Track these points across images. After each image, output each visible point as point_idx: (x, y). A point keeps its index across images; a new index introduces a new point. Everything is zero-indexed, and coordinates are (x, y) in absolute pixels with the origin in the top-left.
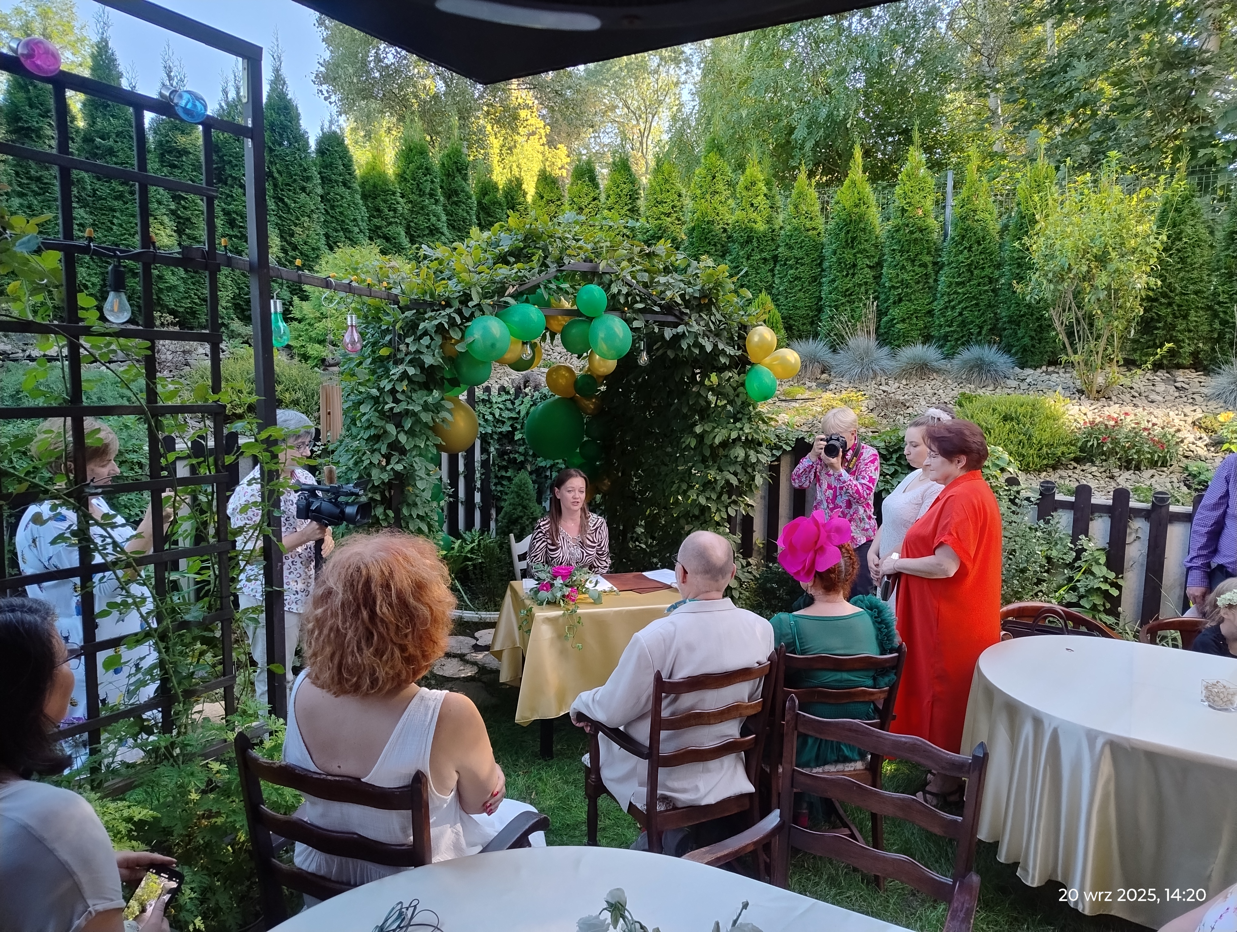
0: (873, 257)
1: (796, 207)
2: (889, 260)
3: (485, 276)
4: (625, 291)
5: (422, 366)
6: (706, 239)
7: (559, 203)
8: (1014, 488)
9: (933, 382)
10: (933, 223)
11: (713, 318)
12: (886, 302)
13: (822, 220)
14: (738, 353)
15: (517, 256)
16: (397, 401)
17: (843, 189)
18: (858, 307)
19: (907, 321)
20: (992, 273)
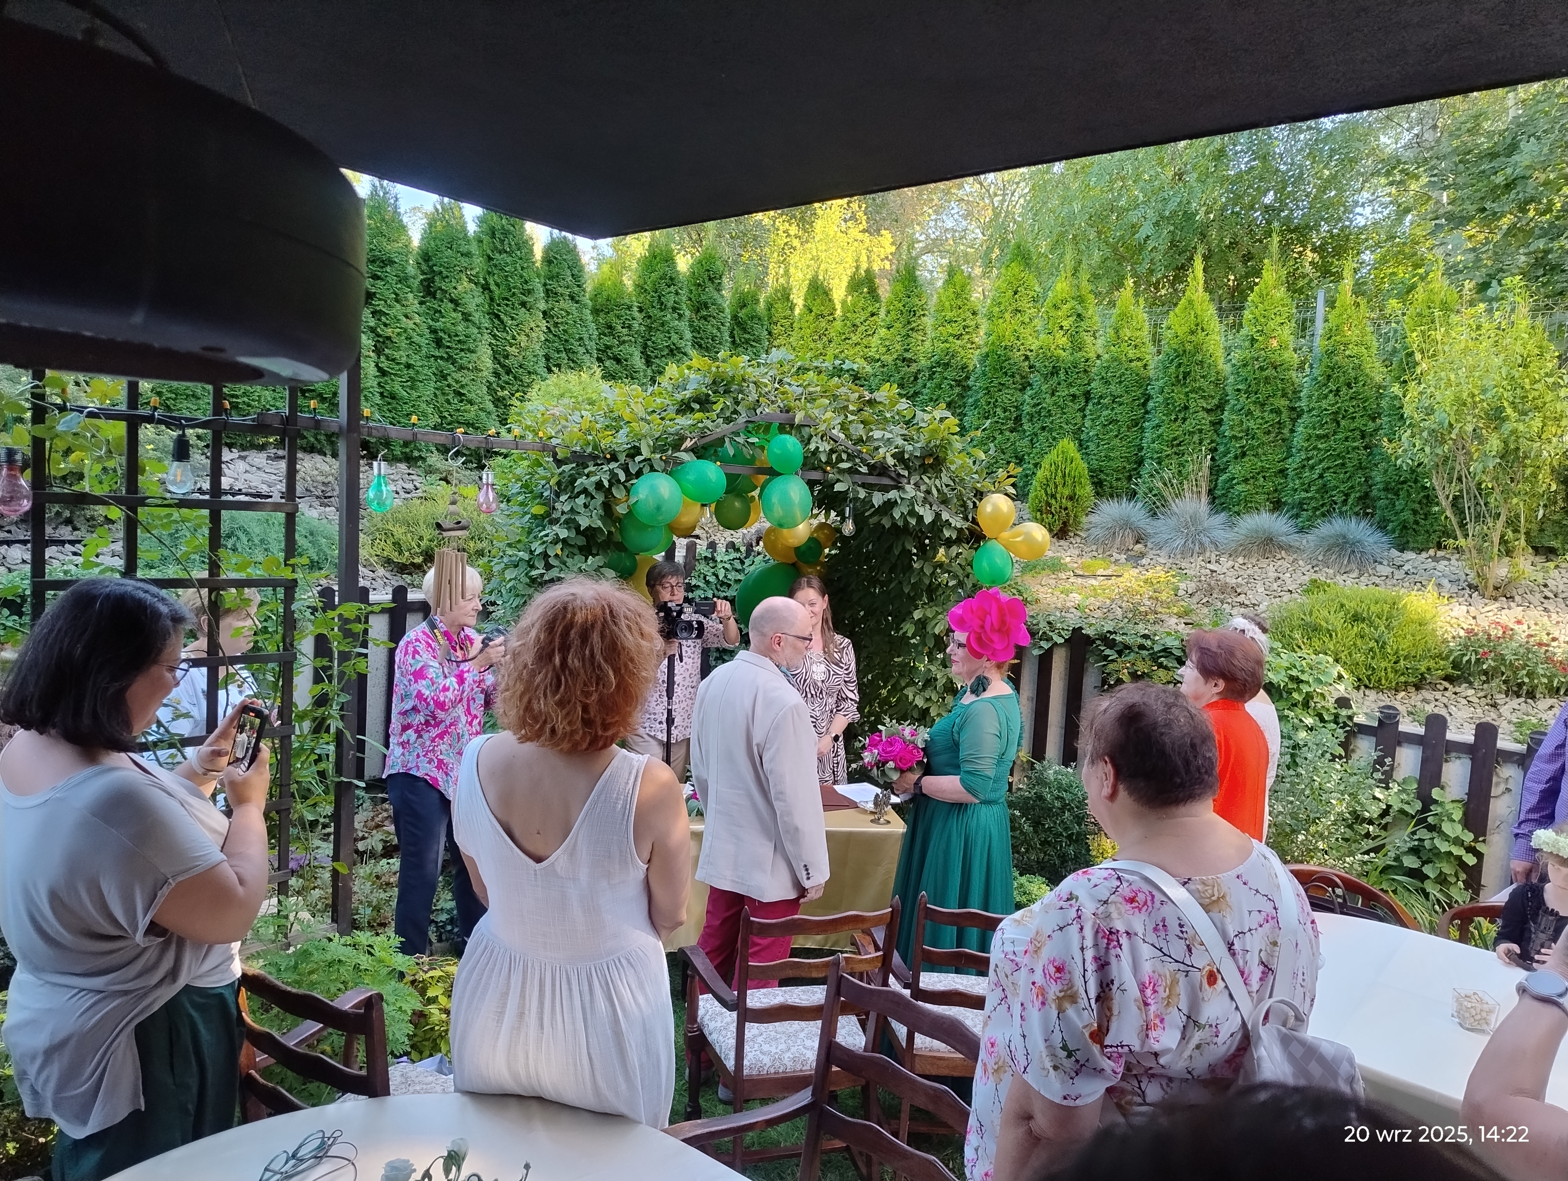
0: (1213, 397)
1: (1117, 331)
2: (1232, 402)
3: (656, 427)
4: (828, 448)
5: (577, 527)
6: (1001, 368)
7: (831, 318)
8: (1344, 712)
9: (1279, 563)
10: (1291, 357)
11: (937, 482)
12: (1225, 456)
13: (1151, 349)
14: (966, 525)
15: (703, 402)
16: (548, 567)
17: (1177, 310)
18: (1187, 461)
19: (1252, 481)
20: (1365, 425)
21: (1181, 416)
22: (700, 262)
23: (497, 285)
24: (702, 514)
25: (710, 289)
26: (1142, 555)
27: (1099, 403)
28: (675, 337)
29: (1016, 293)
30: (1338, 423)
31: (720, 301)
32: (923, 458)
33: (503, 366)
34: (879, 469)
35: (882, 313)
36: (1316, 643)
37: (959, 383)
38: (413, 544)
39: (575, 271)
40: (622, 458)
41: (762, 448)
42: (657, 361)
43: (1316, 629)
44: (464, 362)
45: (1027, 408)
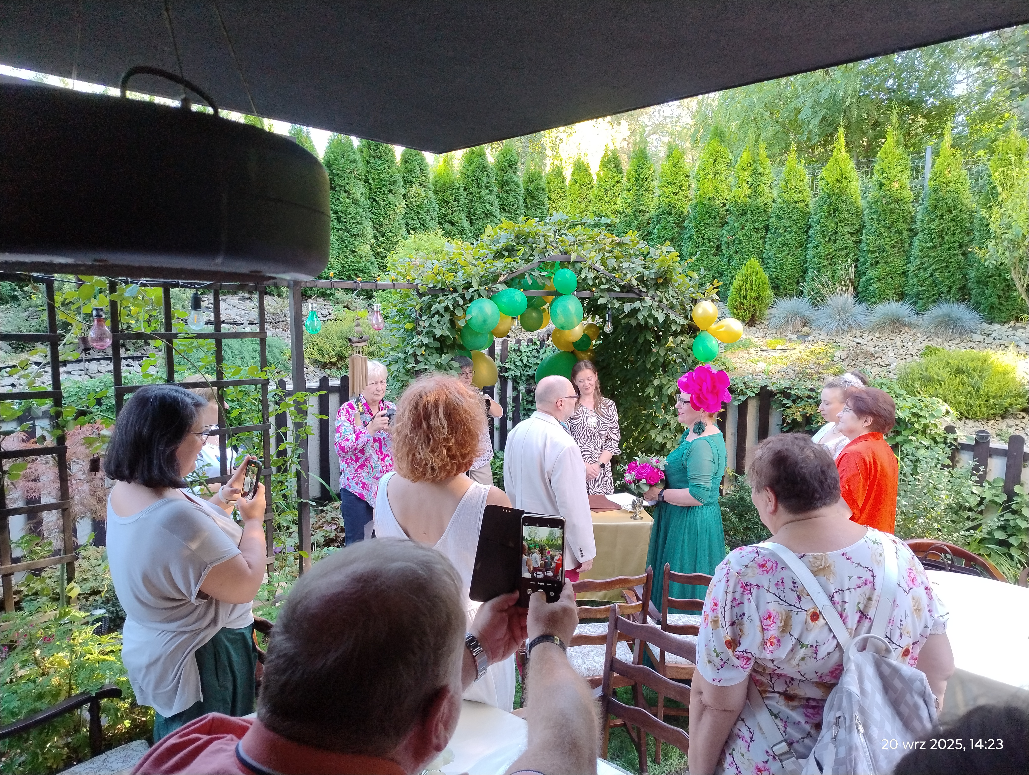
0: (854, 224)
1: (786, 183)
2: (868, 227)
3: (481, 269)
4: (593, 276)
5: (434, 336)
6: (706, 213)
7: (590, 186)
8: (950, 436)
9: (904, 335)
10: (909, 194)
11: (666, 295)
12: (864, 264)
13: (810, 193)
14: (686, 322)
15: (511, 251)
16: (417, 362)
17: (827, 166)
18: (838, 269)
19: (883, 280)
20: (962, 238)
21: (833, 238)
22: (502, 155)
23: (373, 179)
24: (513, 324)
25: (510, 172)
26: (808, 334)
27: (775, 232)
28: (488, 206)
29: (715, 161)
30: (943, 238)
31: (516, 179)
32: (656, 279)
33: (380, 232)
34: (628, 288)
35: (625, 180)
36: (931, 390)
37: (678, 225)
38: (330, 350)
39: (422, 167)
40: (460, 290)
41: (550, 278)
42: (477, 222)
43: (930, 380)
44: (355, 231)
45: (725, 239)
